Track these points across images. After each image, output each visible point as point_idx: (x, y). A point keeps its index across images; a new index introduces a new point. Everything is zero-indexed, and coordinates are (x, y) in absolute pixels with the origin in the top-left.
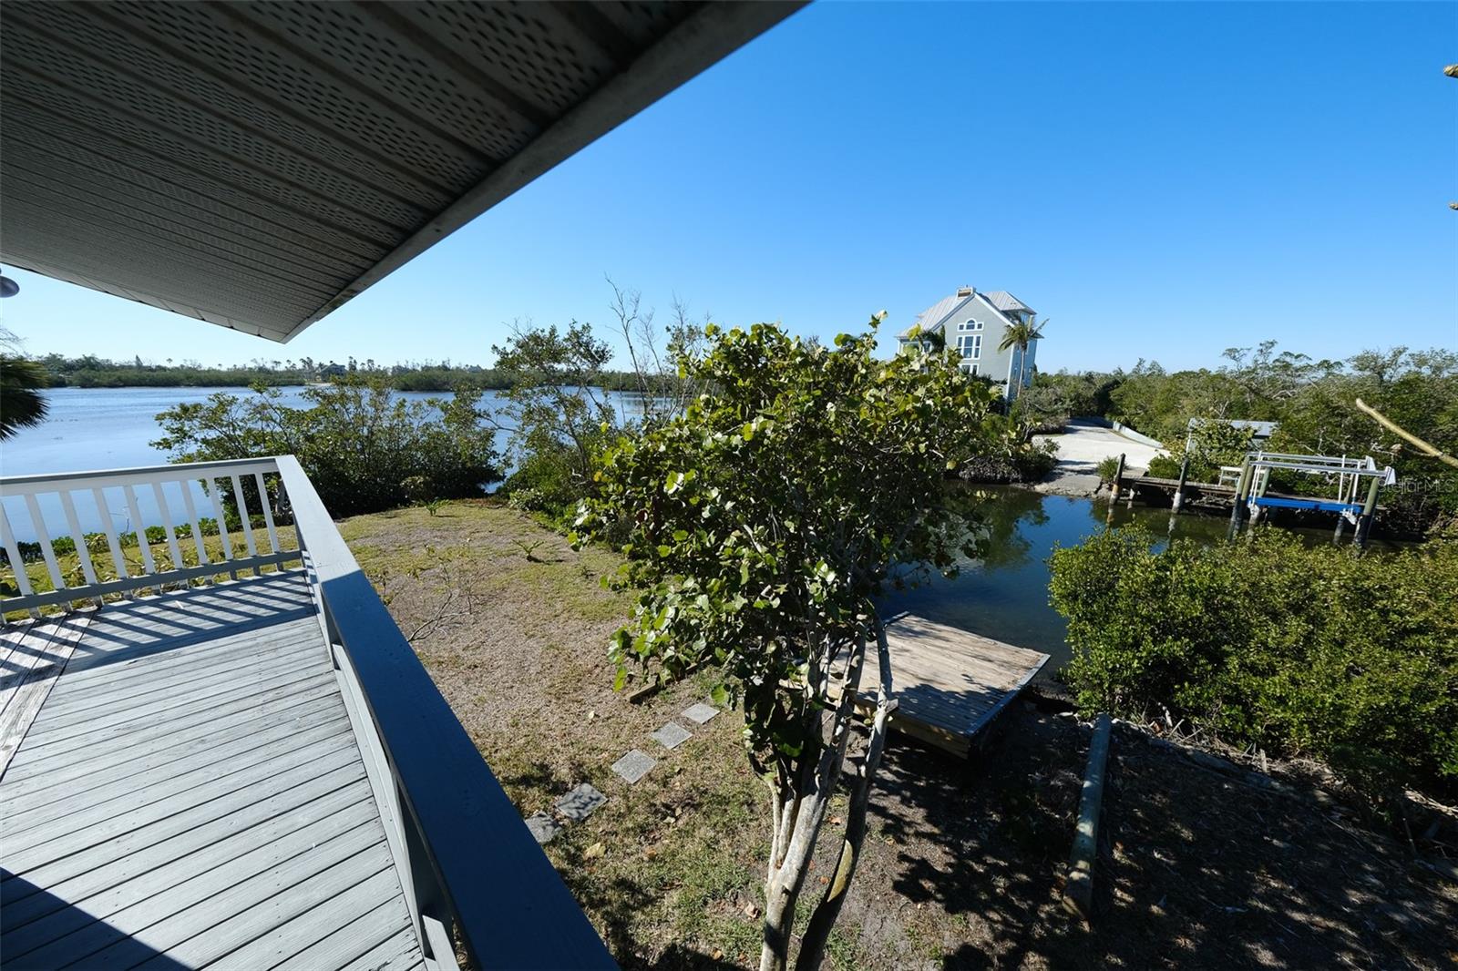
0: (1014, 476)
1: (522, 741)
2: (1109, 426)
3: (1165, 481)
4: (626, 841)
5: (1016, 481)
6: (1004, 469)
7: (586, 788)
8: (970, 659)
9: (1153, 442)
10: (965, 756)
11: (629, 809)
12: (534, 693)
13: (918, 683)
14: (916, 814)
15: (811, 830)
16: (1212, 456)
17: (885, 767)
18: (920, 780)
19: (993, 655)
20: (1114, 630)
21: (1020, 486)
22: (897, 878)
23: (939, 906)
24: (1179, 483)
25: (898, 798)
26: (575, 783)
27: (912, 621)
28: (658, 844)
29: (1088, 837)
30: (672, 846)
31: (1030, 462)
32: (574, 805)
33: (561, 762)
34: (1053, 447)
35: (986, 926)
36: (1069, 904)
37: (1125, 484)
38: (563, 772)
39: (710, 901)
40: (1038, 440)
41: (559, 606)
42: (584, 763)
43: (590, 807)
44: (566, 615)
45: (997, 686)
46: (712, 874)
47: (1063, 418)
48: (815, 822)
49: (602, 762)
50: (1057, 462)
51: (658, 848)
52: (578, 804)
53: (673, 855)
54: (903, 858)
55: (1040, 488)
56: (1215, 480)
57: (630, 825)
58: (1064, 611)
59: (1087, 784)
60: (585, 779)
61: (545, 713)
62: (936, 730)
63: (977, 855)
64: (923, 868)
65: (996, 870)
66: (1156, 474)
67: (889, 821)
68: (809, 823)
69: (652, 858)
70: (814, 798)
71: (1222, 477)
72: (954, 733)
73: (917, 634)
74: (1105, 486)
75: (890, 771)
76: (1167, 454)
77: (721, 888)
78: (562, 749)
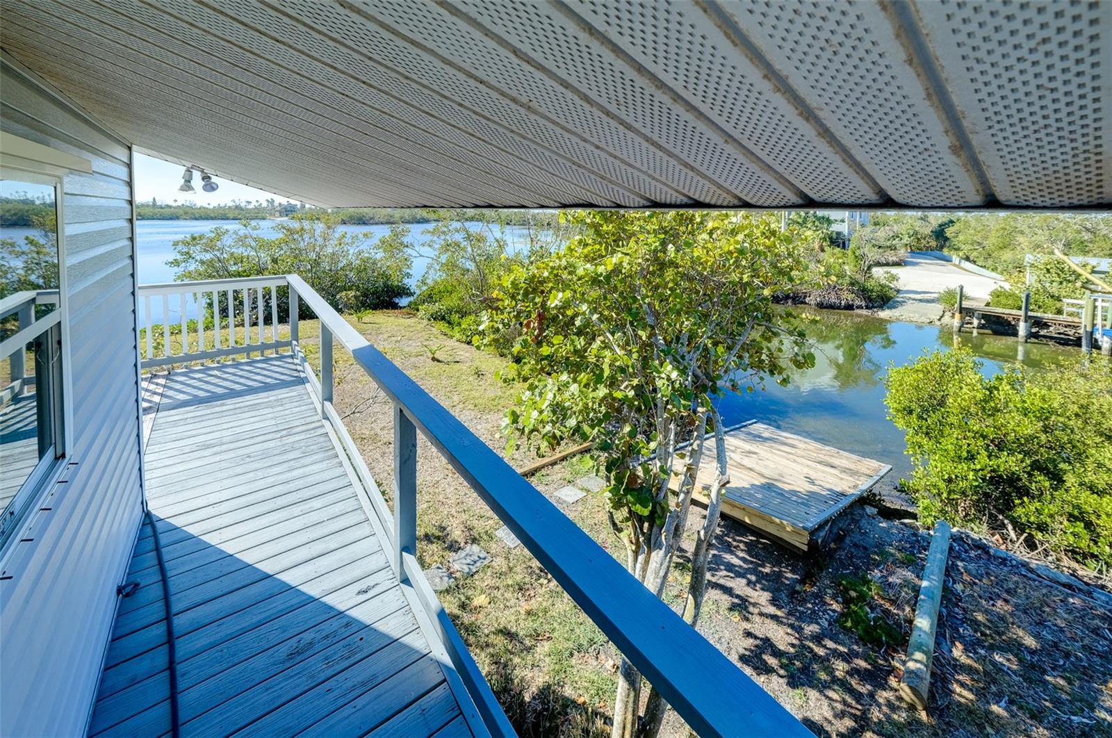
0: (857, 302)
1: (425, 506)
2: (948, 260)
3: (1007, 311)
4: (506, 594)
5: (860, 307)
6: (847, 297)
7: (475, 548)
8: (813, 464)
9: (994, 274)
10: (805, 548)
11: (511, 569)
12: (435, 467)
13: (764, 481)
14: (761, 597)
16: (1054, 289)
17: (732, 553)
18: (764, 566)
19: (836, 462)
20: (948, 444)
21: (864, 312)
22: (742, 651)
23: (781, 681)
24: (1022, 313)
25: (744, 581)
26: (466, 543)
27: (760, 428)
28: (533, 600)
29: (925, 632)
30: (544, 604)
31: (872, 291)
32: (464, 561)
33: (455, 525)
34: (894, 278)
35: (825, 703)
36: (906, 693)
37: (966, 312)
38: (457, 534)
39: (576, 653)
40: (878, 272)
41: (456, 398)
42: (474, 528)
43: (478, 564)
44: (461, 406)
45: (838, 489)
46: (577, 631)
47: (902, 253)
49: (488, 528)
50: (898, 291)
51: (533, 604)
52: (468, 561)
53: (546, 611)
54: (748, 634)
55: (884, 314)
56: (1059, 312)
57: (510, 582)
58: (900, 424)
59: (925, 584)
60: (474, 541)
61: (443, 484)
62: (778, 521)
63: (818, 639)
64: (767, 644)
65: (836, 654)
66: (998, 304)
67: (736, 601)
69: (529, 613)
71: (1066, 309)
73: (766, 439)
74: (948, 314)
75: (737, 557)
76: (1007, 286)
77: (585, 643)
78: (455, 514)
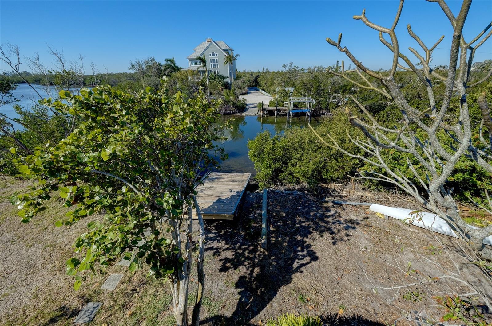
0: (236, 111)
1: (44, 302)
2: (258, 90)
3: (273, 108)
4: (116, 315)
5: (236, 113)
6: (233, 109)
7: (90, 305)
8: (230, 183)
9: (269, 95)
10: (233, 220)
11: (115, 301)
12: (43, 275)
13: (217, 199)
14: (222, 244)
15: (185, 291)
16: (282, 99)
17: (211, 233)
18: (221, 232)
19: (237, 179)
21: (238, 114)
22: (219, 268)
23: (232, 269)
24: (276, 108)
25: (216, 242)
26: (83, 305)
27: (213, 175)
28: (132, 307)
29: (264, 228)
30: (139, 305)
31: (239, 106)
32: (85, 316)
33: (71, 301)
34: (245, 100)
35: (244, 267)
36: (262, 250)
37: (264, 110)
38: (75, 304)
39: (159, 315)
40: (241, 97)
41: (46, 223)
42: (86, 294)
43: (95, 312)
44: (52, 226)
45: (239, 190)
46: (157, 305)
47: (246, 89)
48: (186, 287)
49: (95, 288)
50: (247, 105)
51: (133, 309)
52: (87, 314)
53: (140, 307)
54: (220, 260)
55: (243, 114)
56: (283, 106)
57: (117, 308)
58: (252, 160)
59: (263, 212)
60: (88, 301)
61: (54, 281)
62: (223, 215)
63: (240, 248)
64: (227, 260)
65: (245, 250)
66: (271, 106)
67: (215, 251)
68: (184, 289)
69: (131, 315)
70: (184, 280)
71: (285, 105)
72: (229, 214)
74: (259, 112)
75: (213, 233)
76: (272, 98)
77: (162, 308)
78: (70, 294)
